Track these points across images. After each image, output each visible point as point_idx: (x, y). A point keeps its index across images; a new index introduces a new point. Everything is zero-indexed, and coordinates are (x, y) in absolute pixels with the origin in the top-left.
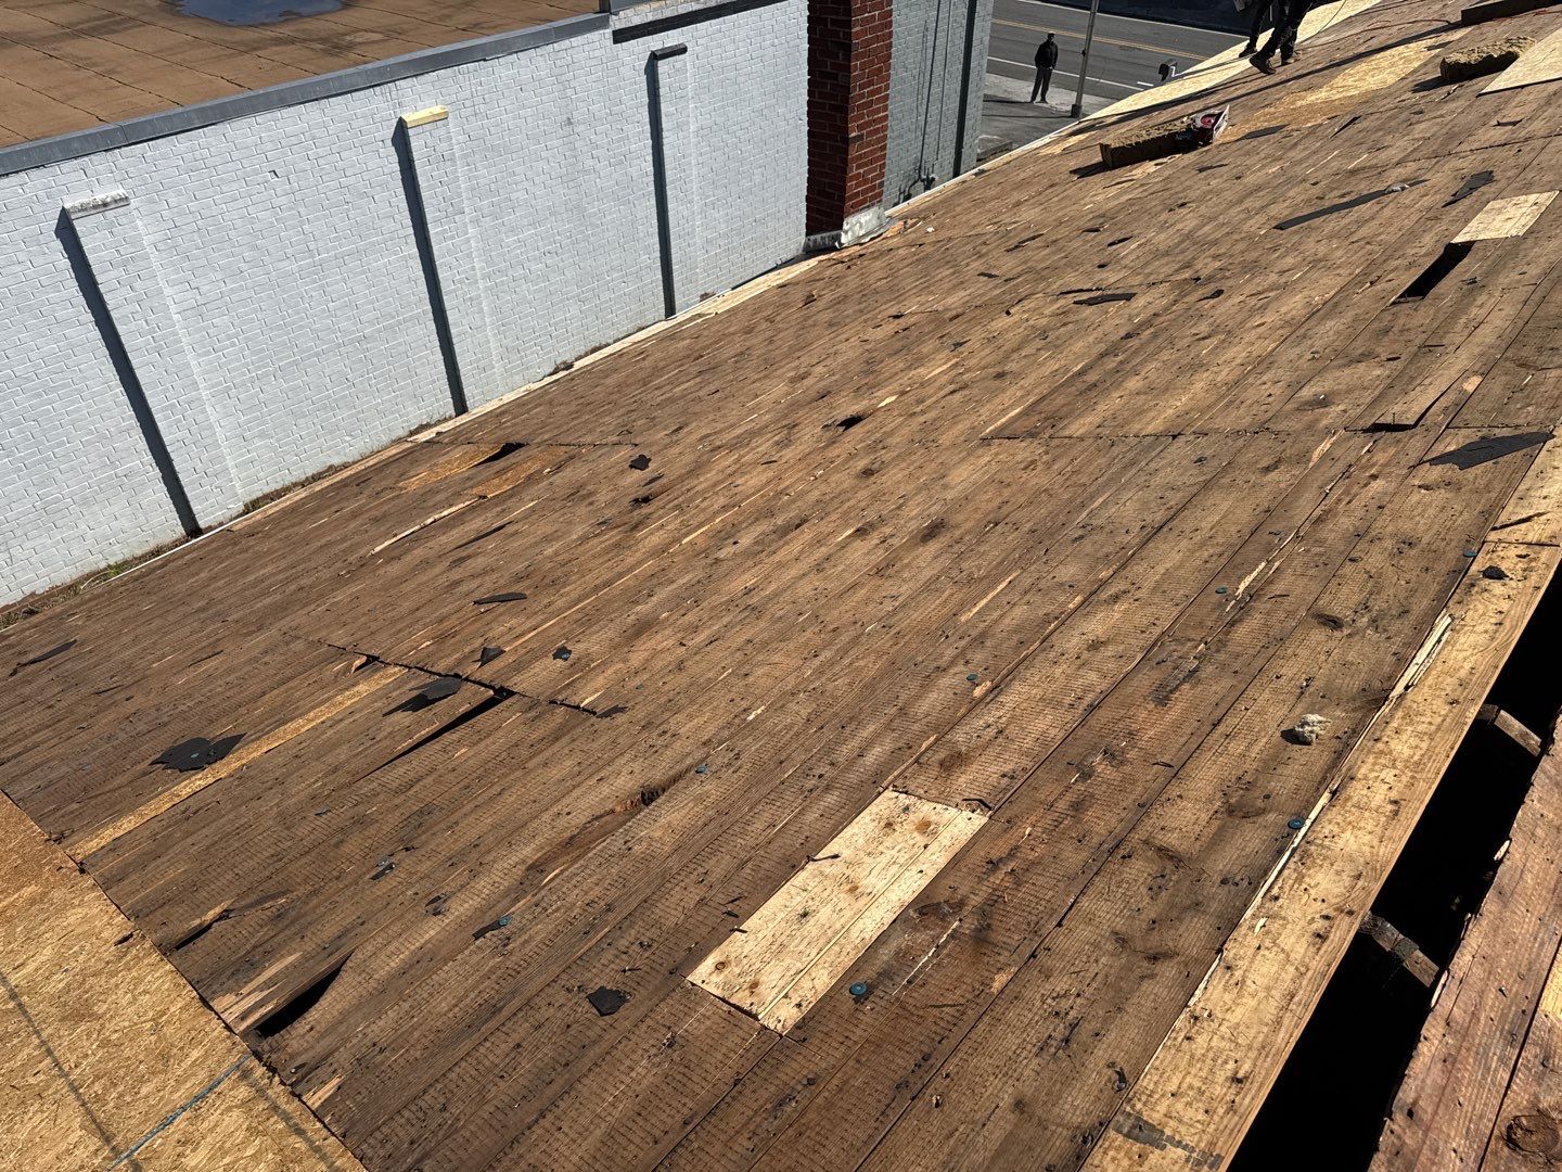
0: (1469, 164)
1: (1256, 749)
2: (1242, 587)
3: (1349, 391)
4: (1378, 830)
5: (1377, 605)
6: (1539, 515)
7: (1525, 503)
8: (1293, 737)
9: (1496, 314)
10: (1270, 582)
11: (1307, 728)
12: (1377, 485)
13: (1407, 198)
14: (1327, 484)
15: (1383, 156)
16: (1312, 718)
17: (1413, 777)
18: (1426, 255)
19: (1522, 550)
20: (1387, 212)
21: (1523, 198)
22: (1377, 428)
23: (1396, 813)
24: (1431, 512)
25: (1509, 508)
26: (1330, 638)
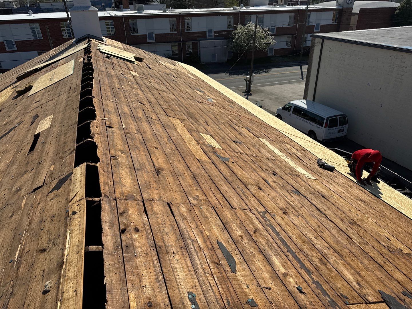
0: (32, 114)
1: (37, 303)
2: (16, 256)
3: (25, 183)
4: (74, 302)
5: (52, 238)
6: (77, 193)
7: (74, 191)
8: (45, 292)
9: (51, 148)
10: (24, 249)
11: (47, 287)
12: (40, 206)
13: (21, 127)
14: (28, 212)
15: (11, 118)
16: (47, 283)
17: (77, 280)
18: (30, 140)
19: (77, 204)
20: (17, 132)
21: (46, 118)
22: (35, 190)
23: (76, 294)
24: (55, 205)
25: (71, 195)
26: (44, 255)
